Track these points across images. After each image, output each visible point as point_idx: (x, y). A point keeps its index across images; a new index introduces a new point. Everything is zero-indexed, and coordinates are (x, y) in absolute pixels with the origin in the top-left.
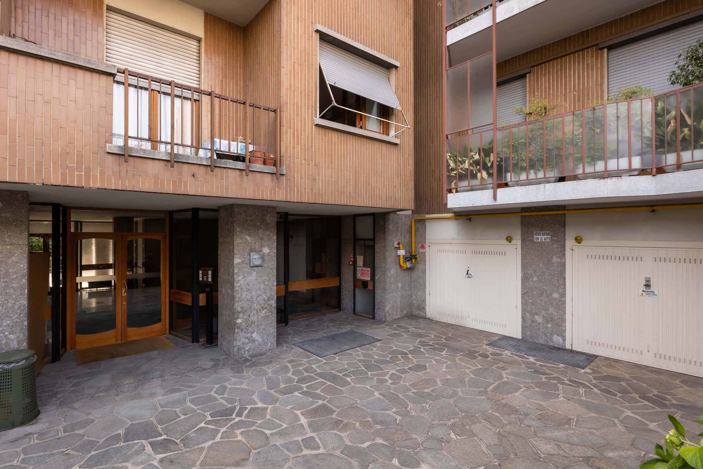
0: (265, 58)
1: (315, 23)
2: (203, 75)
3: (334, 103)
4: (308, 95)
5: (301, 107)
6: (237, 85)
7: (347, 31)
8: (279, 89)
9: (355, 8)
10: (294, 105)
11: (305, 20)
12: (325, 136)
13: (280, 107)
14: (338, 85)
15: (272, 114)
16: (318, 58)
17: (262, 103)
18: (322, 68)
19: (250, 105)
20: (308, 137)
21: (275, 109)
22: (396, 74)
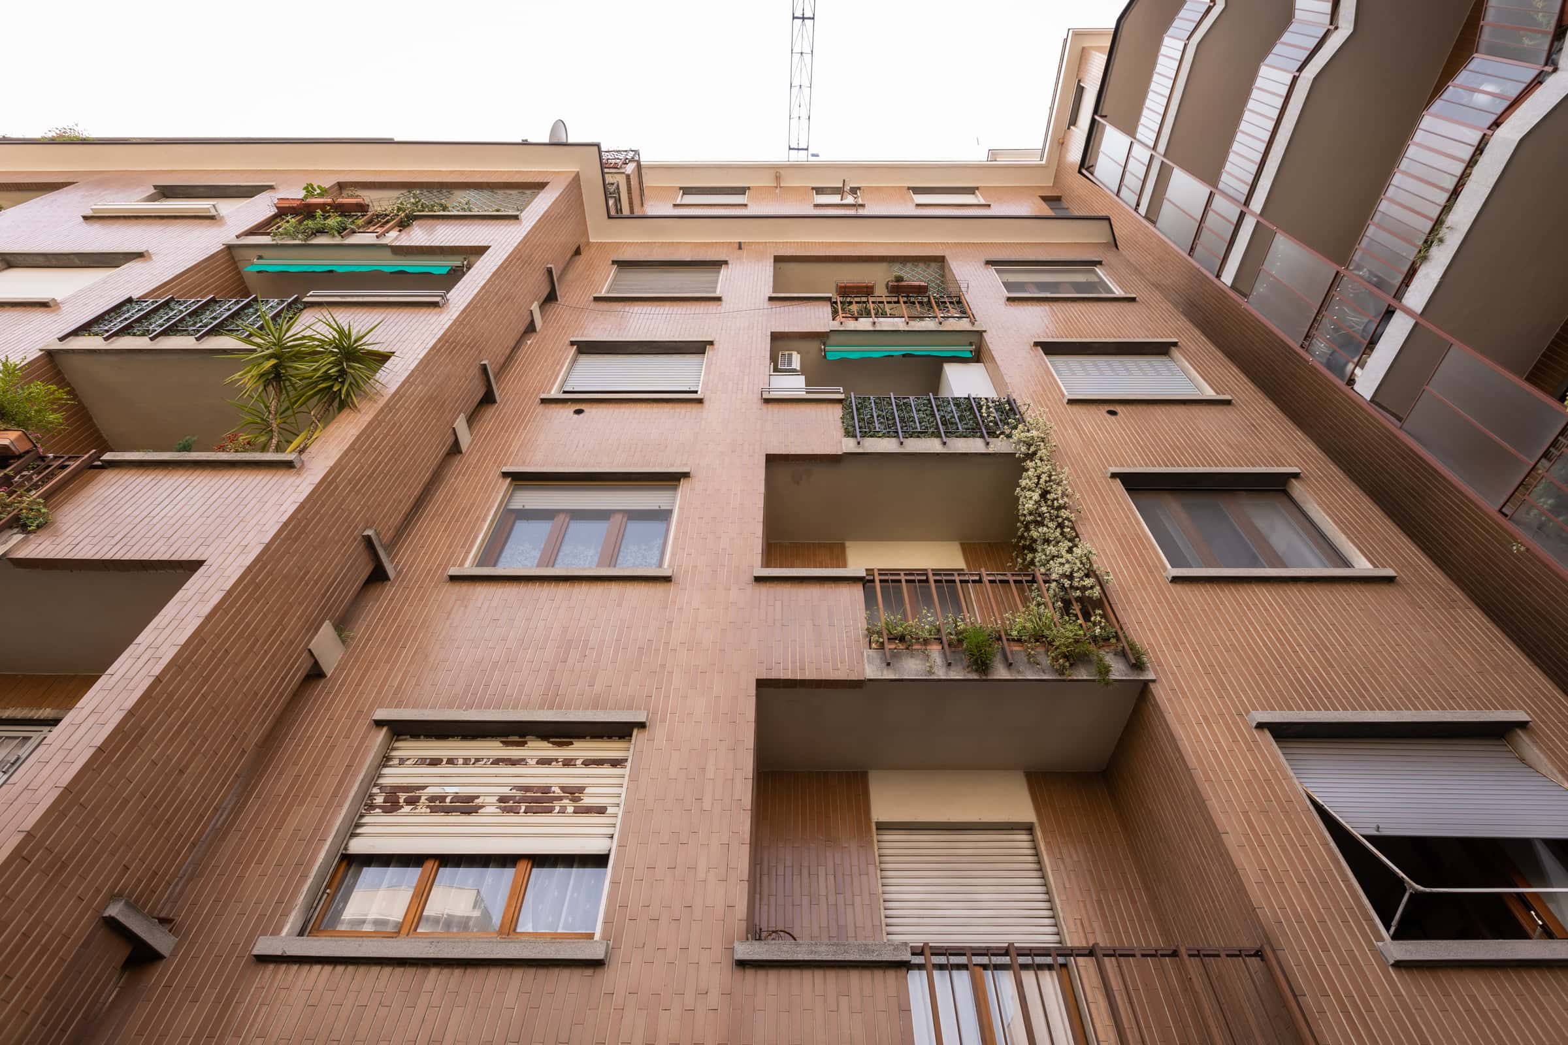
0: (1173, 821)
1: (1248, 712)
2: (1057, 901)
3: (1411, 887)
4: (1324, 883)
5: (1322, 921)
6: (1134, 902)
7: (1328, 698)
8: (1240, 888)
9: (1316, 646)
10: (1300, 922)
11: (1222, 715)
12: (1447, 995)
13: (1266, 936)
14: (1388, 831)
15: (1254, 962)
16: (1296, 781)
17: (1216, 941)
18: (1320, 801)
19: (1190, 956)
20: (1394, 1011)
21: (1258, 946)
22: (1535, 742)
